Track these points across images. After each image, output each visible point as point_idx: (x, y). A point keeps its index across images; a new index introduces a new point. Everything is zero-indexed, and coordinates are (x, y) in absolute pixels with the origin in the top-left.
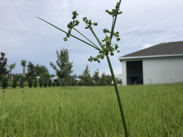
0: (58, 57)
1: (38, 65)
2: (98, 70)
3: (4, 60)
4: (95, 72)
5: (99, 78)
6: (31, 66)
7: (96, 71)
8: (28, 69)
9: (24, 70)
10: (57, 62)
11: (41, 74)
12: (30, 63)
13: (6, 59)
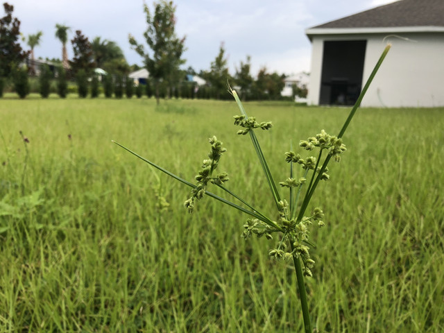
0: (148, 21)
1: (98, 39)
2: (249, 58)
3: (14, 24)
4: (242, 64)
5: (249, 80)
6: (80, 41)
7: (245, 63)
8: (75, 49)
9: (64, 50)
10: (146, 35)
11: (106, 64)
12: (78, 32)
13: (16, 20)
